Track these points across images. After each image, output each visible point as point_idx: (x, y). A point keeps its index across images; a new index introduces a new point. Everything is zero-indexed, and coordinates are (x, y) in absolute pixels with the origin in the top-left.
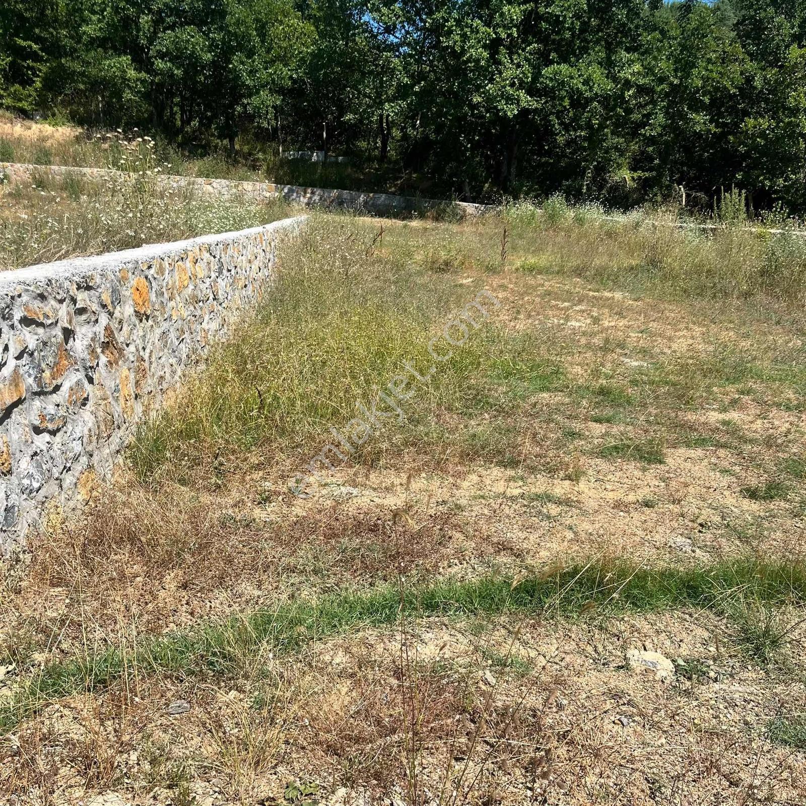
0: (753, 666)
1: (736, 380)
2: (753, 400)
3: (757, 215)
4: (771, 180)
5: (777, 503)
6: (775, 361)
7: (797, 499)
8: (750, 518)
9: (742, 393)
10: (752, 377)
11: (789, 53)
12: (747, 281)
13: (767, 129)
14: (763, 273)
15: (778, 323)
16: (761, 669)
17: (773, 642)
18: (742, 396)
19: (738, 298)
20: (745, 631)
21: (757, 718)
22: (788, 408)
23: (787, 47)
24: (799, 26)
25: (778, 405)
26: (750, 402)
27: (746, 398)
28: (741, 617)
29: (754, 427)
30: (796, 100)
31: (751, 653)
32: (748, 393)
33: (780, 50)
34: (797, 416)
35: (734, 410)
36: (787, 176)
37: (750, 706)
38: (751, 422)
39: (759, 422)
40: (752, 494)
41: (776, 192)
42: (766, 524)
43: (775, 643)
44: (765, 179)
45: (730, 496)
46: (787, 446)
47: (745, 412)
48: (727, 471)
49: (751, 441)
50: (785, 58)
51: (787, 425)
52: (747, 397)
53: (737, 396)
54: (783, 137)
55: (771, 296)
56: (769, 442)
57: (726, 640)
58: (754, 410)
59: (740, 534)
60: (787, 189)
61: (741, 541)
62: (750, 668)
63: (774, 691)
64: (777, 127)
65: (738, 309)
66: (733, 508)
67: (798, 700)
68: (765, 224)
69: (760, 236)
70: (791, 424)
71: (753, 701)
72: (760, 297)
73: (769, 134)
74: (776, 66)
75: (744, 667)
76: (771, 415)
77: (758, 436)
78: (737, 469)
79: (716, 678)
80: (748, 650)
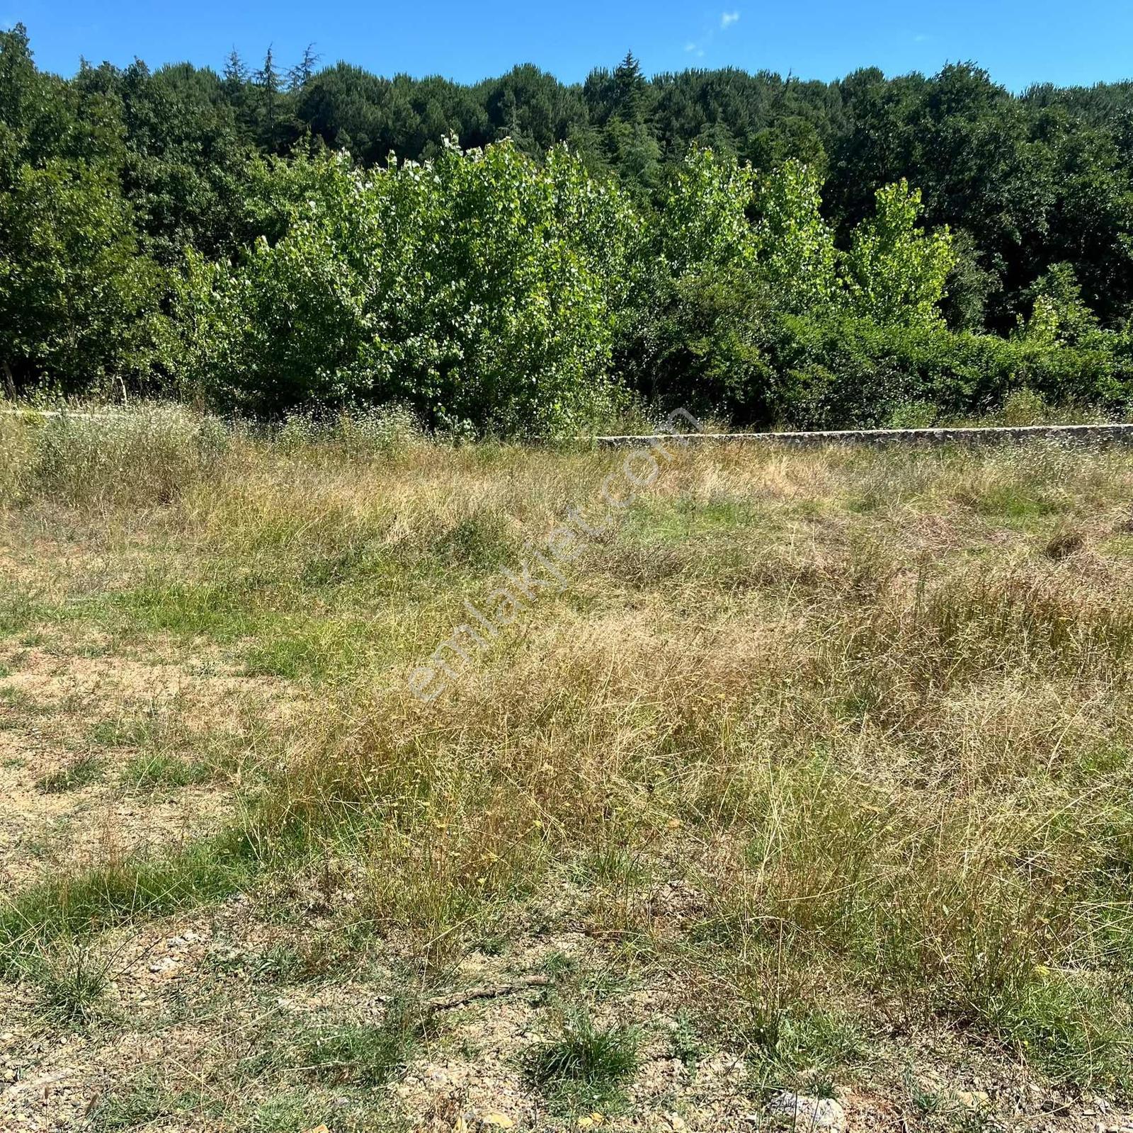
0: (67, 1036)
1: (17, 627)
2: (45, 652)
3: (21, 392)
4: (30, 345)
5: (89, 789)
6: (70, 592)
7: (115, 776)
8: (51, 822)
9: (29, 644)
10: (41, 619)
11: (22, 174)
12: (20, 485)
13: (10, 275)
14: (41, 472)
15: (71, 538)
16: (80, 1035)
17: (91, 990)
18: (28, 649)
19: (11, 509)
20: (53, 989)
21: (75, 1110)
22: (94, 654)
23: (17, 165)
24: (29, 139)
25: (80, 652)
26: (41, 655)
27: (34, 651)
28: (45, 970)
29: (48, 689)
30: (42, 238)
31: (63, 1018)
32: (37, 643)
33: (8, 168)
34: (106, 662)
35: (19, 671)
36: (52, 340)
37: (63, 1098)
38: (44, 684)
39: (55, 680)
40: (54, 786)
41: (41, 361)
42: (76, 824)
43: (94, 990)
44: (22, 342)
45: (22, 799)
46: (96, 706)
47: (35, 672)
48: (13, 763)
49: (45, 711)
50: (17, 180)
51: (95, 677)
52: (35, 649)
53: (21, 650)
54: (35, 286)
55: (57, 502)
56: (72, 706)
57: (26, 1014)
58: (47, 664)
59: (38, 849)
60: (55, 357)
61: (41, 859)
62: (64, 1040)
63: (97, 1059)
64: (24, 272)
65: (12, 525)
66: (26, 815)
67: (130, 1058)
68: (33, 404)
69: (29, 421)
70: (99, 674)
71: (69, 1088)
72: (41, 505)
73: (15, 282)
74: (8, 190)
75: (54, 1042)
76: (72, 668)
77: (56, 701)
78: (29, 755)
79: (15, 1078)
80: (58, 1016)
